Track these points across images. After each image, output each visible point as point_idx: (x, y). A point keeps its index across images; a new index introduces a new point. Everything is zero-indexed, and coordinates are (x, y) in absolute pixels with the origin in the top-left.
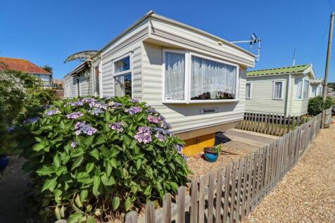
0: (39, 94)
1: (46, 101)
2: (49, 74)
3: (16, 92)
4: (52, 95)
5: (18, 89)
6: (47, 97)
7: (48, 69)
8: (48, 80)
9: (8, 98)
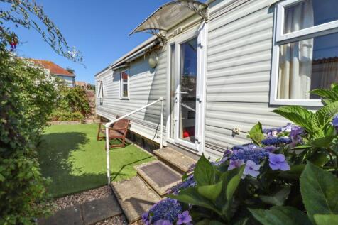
0: (67, 94)
1: (74, 103)
2: (72, 75)
3: (46, 87)
4: (81, 96)
5: (48, 82)
6: (76, 98)
7: (71, 71)
8: (71, 82)
9: (34, 96)
